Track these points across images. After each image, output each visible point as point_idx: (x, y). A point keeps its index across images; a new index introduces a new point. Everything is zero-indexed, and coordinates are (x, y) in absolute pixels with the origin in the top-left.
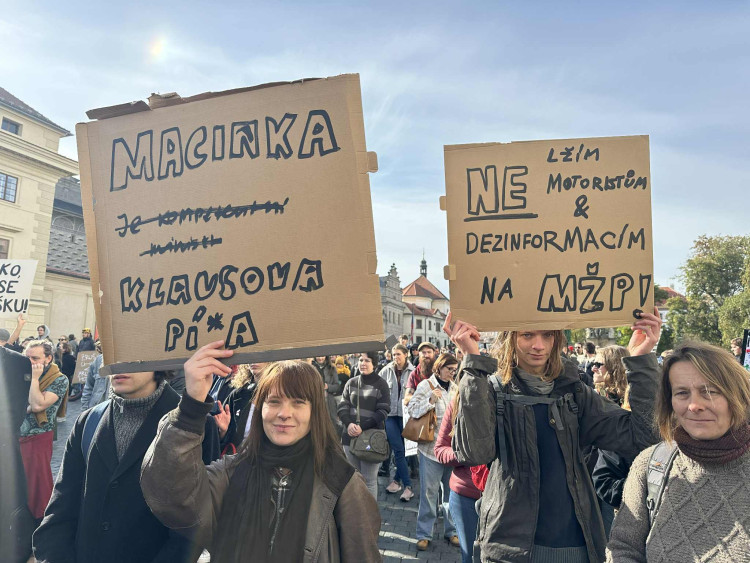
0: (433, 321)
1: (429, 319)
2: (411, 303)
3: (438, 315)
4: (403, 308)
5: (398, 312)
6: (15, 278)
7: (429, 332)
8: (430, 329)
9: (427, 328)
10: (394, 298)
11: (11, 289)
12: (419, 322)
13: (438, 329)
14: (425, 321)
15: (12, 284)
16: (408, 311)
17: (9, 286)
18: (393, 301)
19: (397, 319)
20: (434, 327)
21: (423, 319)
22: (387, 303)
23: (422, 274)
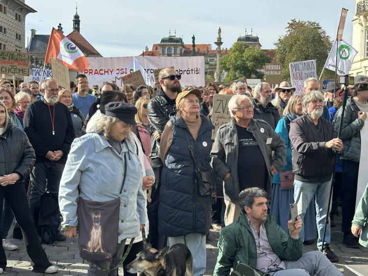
23: (75, 28)
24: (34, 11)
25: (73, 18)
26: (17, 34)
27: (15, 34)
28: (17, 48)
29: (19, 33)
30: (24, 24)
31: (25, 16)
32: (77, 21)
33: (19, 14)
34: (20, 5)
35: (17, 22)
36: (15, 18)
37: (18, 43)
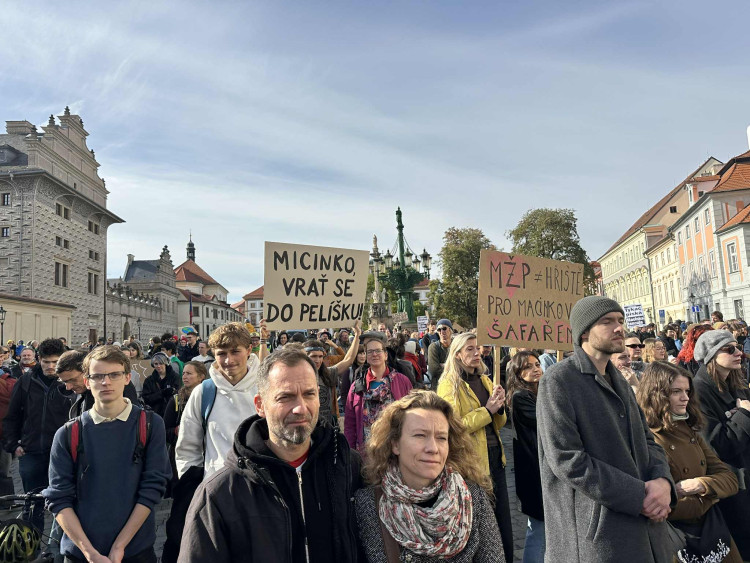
0: (211, 308)
1: (206, 306)
2: (184, 289)
3: (215, 301)
4: (177, 295)
5: (172, 299)
6: (350, 276)
7: (206, 320)
8: (208, 316)
9: (205, 315)
10: (168, 284)
11: (348, 291)
12: (196, 309)
13: (215, 316)
14: (202, 308)
15: (349, 284)
16: (184, 298)
17: (347, 288)
18: (167, 288)
19: (171, 307)
20: (211, 314)
21: (200, 306)
22: (161, 290)
23: (189, 257)
24: (120, 221)
25: (187, 247)
26: (91, 252)
27: (87, 251)
28: (90, 271)
29: (96, 249)
30: (106, 239)
31: (106, 228)
32: (191, 249)
33: (95, 222)
34: (96, 209)
35: (91, 234)
36: (87, 228)
37: (92, 263)
